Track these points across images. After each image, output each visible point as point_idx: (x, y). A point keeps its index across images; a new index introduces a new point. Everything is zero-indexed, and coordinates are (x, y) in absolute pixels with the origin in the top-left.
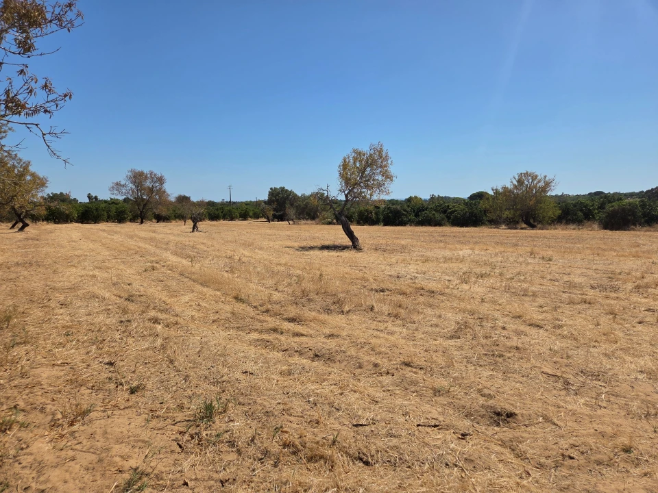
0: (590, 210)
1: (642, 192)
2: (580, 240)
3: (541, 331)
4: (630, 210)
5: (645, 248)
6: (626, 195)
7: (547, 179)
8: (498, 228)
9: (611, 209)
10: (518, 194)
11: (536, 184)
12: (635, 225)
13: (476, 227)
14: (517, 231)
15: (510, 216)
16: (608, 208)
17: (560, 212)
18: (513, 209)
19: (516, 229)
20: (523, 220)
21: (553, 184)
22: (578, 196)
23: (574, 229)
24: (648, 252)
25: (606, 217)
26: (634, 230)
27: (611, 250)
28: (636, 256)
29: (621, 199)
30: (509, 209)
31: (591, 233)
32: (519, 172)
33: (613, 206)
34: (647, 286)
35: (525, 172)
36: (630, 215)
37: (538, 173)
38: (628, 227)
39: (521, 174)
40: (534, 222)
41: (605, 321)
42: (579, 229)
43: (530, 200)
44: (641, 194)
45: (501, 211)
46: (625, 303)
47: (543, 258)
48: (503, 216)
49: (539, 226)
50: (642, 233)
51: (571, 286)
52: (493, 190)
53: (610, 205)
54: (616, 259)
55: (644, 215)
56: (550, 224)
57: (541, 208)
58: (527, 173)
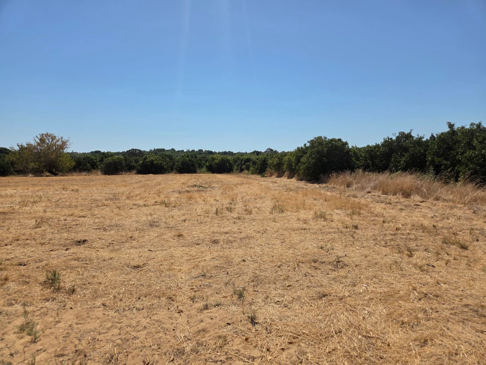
0: (94, 162)
1: (124, 152)
2: (91, 180)
3: (86, 218)
4: (119, 162)
5: (129, 182)
6: (114, 153)
7: (63, 139)
8: (26, 176)
9: (108, 161)
10: (41, 150)
11: (56, 143)
12: (122, 172)
13: (4, 176)
14: (43, 178)
15: (36, 167)
16: (106, 161)
17: (75, 163)
18: (38, 161)
19: (42, 176)
20: (47, 170)
21: (68, 144)
22: (84, 154)
23: (86, 175)
24: (131, 184)
25: (105, 167)
26: (122, 174)
27: (112, 184)
28: (125, 186)
29: (112, 155)
30: (34, 162)
31: (97, 177)
32: (41, 133)
33: (108, 160)
34: (132, 197)
35: (46, 133)
36: (119, 166)
37: (56, 135)
38: (118, 173)
39: (43, 134)
40: (56, 171)
41: (116, 211)
42: (89, 175)
43: (52, 155)
44: (123, 153)
45: (27, 163)
46: (124, 204)
47: (72, 190)
48: (29, 167)
49: (60, 174)
50: (127, 176)
51: (96, 200)
52: (18, 146)
53: (107, 159)
54: (115, 188)
55: (127, 165)
56: (68, 172)
57: (60, 161)
58: (47, 134)
